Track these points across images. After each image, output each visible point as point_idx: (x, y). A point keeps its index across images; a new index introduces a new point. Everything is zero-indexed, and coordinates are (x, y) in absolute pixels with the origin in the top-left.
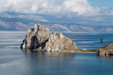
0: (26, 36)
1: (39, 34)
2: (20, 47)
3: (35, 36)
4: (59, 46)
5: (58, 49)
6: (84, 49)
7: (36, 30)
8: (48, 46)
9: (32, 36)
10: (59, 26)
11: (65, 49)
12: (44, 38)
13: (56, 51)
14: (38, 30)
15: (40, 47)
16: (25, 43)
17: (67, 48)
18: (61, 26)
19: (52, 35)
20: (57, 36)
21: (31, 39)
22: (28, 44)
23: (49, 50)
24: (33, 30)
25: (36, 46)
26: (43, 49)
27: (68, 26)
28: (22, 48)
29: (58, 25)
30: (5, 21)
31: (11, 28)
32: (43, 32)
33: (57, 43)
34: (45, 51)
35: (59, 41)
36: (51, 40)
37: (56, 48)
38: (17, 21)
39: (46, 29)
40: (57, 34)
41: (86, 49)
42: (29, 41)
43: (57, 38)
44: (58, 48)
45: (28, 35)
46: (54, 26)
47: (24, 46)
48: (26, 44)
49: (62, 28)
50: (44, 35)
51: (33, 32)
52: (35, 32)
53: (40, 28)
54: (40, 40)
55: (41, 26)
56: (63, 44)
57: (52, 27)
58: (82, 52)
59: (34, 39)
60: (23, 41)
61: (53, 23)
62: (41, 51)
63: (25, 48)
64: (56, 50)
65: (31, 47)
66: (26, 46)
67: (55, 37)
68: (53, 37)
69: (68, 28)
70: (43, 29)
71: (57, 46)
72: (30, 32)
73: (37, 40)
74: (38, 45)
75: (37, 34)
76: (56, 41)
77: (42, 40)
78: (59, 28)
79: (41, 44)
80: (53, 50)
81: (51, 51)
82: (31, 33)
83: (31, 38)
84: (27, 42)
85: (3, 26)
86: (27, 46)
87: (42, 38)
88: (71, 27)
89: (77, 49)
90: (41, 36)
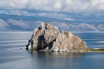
0: (32, 36)
1: (46, 33)
2: (26, 48)
3: (42, 36)
4: (67, 45)
5: (67, 49)
6: (96, 49)
7: (43, 29)
8: (55, 46)
9: (39, 35)
10: (86, 26)
11: (74, 49)
12: (52, 37)
13: (64, 52)
14: (46, 28)
15: (47, 48)
16: (31, 43)
17: (76, 47)
18: (88, 25)
19: (60, 34)
20: (65, 35)
21: (38, 39)
22: (34, 45)
23: (56, 50)
24: (40, 29)
25: (43, 47)
26: (50, 50)
27: (96, 25)
28: (27, 49)
29: (85, 24)
30: (23, 20)
31: (30, 27)
32: (51, 31)
33: (66, 43)
34: (53, 51)
35: (67, 40)
36: (59, 39)
37: (64, 48)
38: (38, 20)
39: (55, 27)
40: (65, 33)
41: (98, 49)
42: (36, 41)
43: (66, 37)
44: (67, 47)
45: (34, 35)
46: (80, 26)
47: (30, 47)
48: (32, 45)
49: (90, 27)
50: (52, 34)
51: (40, 31)
52: (42, 31)
53: (48, 27)
54: (47, 39)
55: (49, 24)
56: (72, 43)
57: (78, 26)
58: (92, 51)
59: (41, 38)
60: (30, 41)
61: (79, 22)
62: (48, 51)
63: (31, 49)
64: (64, 50)
65: (38, 48)
66: (32, 47)
67: (64, 36)
68: (61, 36)
69: (96, 27)
70: (51, 27)
71: (65, 46)
72: (36, 31)
73: (45, 39)
74: (46, 45)
75: (45, 33)
76: (64, 40)
77: (50, 40)
78: (86, 27)
79: (48, 44)
80: (61, 50)
81: (59, 51)
82: (38, 32)
83: (38, 37)
84: (33, 43)
85: (20, 26)
86: (34, 46)
87: (50, 38)
88: (100, 26)
89: (88, 48)
90: (49, 35)
